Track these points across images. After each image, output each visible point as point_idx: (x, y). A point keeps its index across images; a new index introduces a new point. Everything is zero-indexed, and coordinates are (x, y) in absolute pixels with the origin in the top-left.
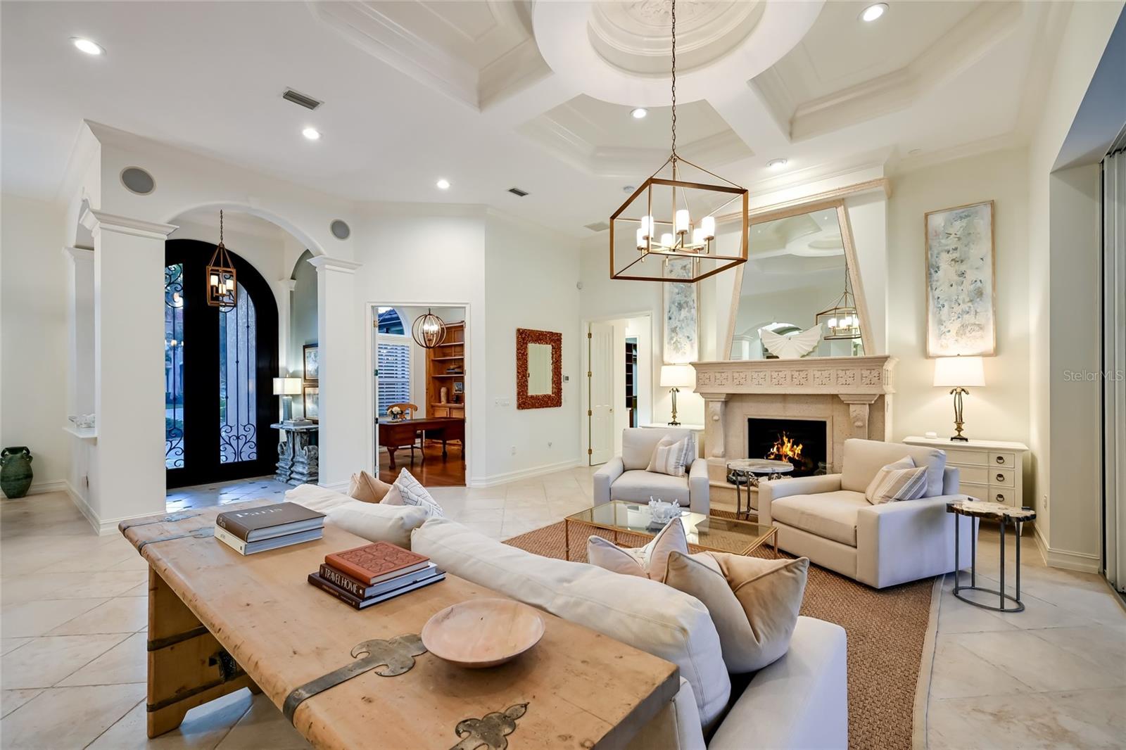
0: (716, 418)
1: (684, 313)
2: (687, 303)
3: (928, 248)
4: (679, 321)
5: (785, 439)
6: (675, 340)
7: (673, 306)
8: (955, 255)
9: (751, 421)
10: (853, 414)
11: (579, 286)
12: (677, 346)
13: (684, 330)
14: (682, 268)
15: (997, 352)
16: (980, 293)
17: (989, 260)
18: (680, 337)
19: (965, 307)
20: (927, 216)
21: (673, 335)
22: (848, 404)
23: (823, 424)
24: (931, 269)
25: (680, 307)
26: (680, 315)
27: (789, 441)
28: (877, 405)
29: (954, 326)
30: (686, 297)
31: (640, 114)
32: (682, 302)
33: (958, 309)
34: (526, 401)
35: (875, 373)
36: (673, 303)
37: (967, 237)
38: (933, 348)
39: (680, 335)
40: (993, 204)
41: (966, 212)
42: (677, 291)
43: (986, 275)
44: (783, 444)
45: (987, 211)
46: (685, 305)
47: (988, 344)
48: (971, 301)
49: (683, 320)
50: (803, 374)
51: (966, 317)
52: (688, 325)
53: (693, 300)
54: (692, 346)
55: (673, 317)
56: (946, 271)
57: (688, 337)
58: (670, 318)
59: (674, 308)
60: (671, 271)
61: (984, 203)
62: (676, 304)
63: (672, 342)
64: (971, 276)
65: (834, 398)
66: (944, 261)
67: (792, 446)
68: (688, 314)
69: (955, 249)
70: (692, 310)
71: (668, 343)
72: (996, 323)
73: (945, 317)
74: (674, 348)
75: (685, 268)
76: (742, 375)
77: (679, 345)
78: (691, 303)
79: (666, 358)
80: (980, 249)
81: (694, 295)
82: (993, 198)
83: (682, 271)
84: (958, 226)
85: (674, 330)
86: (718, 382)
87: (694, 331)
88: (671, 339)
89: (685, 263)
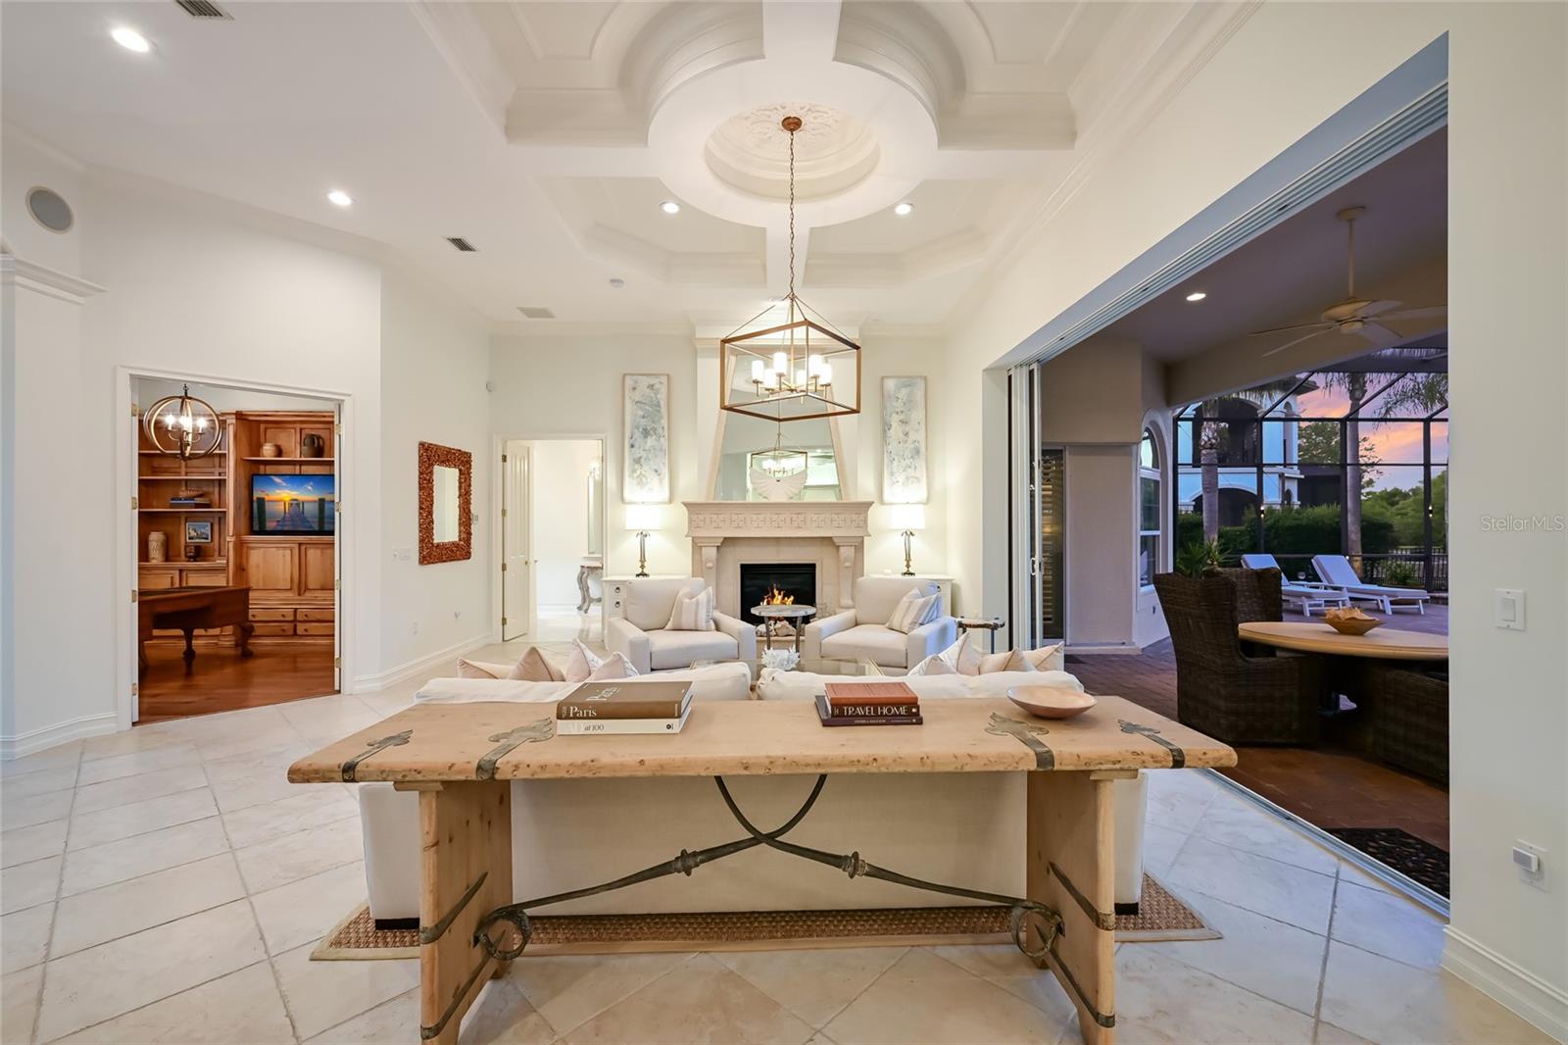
0: (710, 565)
1: (650, 441)
2: (654, 429)
3: (884, 407)
4: (644, 450)
5: (776, 591)
6: (638, 472)
7: (636, 431)
8: (902, 417)
9: (744, 567)
10: (842, 558)
11: (489, 387)
12: (642, 481)
13: (651, 462)
14: (648, 387)
15: (928, 500)
16: (918, 452)
17: (923, 425)
18: (646, 470)
19: (908, 462)
20: (883, 378)
21: (637, 466)
22: (839, 546)
23: (813, 566)
24: (886, 426)
25: (646, 433)
26: (646, 443)
27: (779, 592)
28: (859, 547)
29: (901, 478)
30: (653, 422)
31: (671, 208)
32: (649, 428)
33: (903, 463)
34: (432, 553)
35: (862, 517)
36: (637, 427)
37: (910, 403)
38: (887, 496)
39: (645, 468)
40: (925, 378)
41: (908, 381)
42: (642, 413)
43: (921, 436)
44: (773, 596)
45: (921, 385)
46: (651, 432)
47: (923, 495)
48: (912, 457)
49: (650, 450)
50: (801, 517)
51: (909, 470)
52: (656, 456)
53: (663, 428)
54: (661, 482)
55: (637, 445)
56: (896, 430)
57: (656, 471)
58: (632, 446)
59: (638, 435)
60: (634, 389)
61: (921, 377)
62: (641, 430)
63: (636, 475)
64: (912, 436)
65: (828, 540)
66: (895, 420)
67: (783, 599)
68: (656, 443)
69: (902, 412)
70: (662, 439)
71: (629, 476)
72: (928, 477)
73: (894, 470)
74: (639, 484)
75: (651, 387)
76: (741, 517)
77: (644, 479)
78: (661, 430)
79: (627, 496)
80: (918, 415)
81: (664, 422)
82: (924, 375)
83: (648, 390)
84: (903, 393)
85: (637, 461)
86: (714, 525)
87: (664, 464)
88: (634, 471)
89: (652, 381)
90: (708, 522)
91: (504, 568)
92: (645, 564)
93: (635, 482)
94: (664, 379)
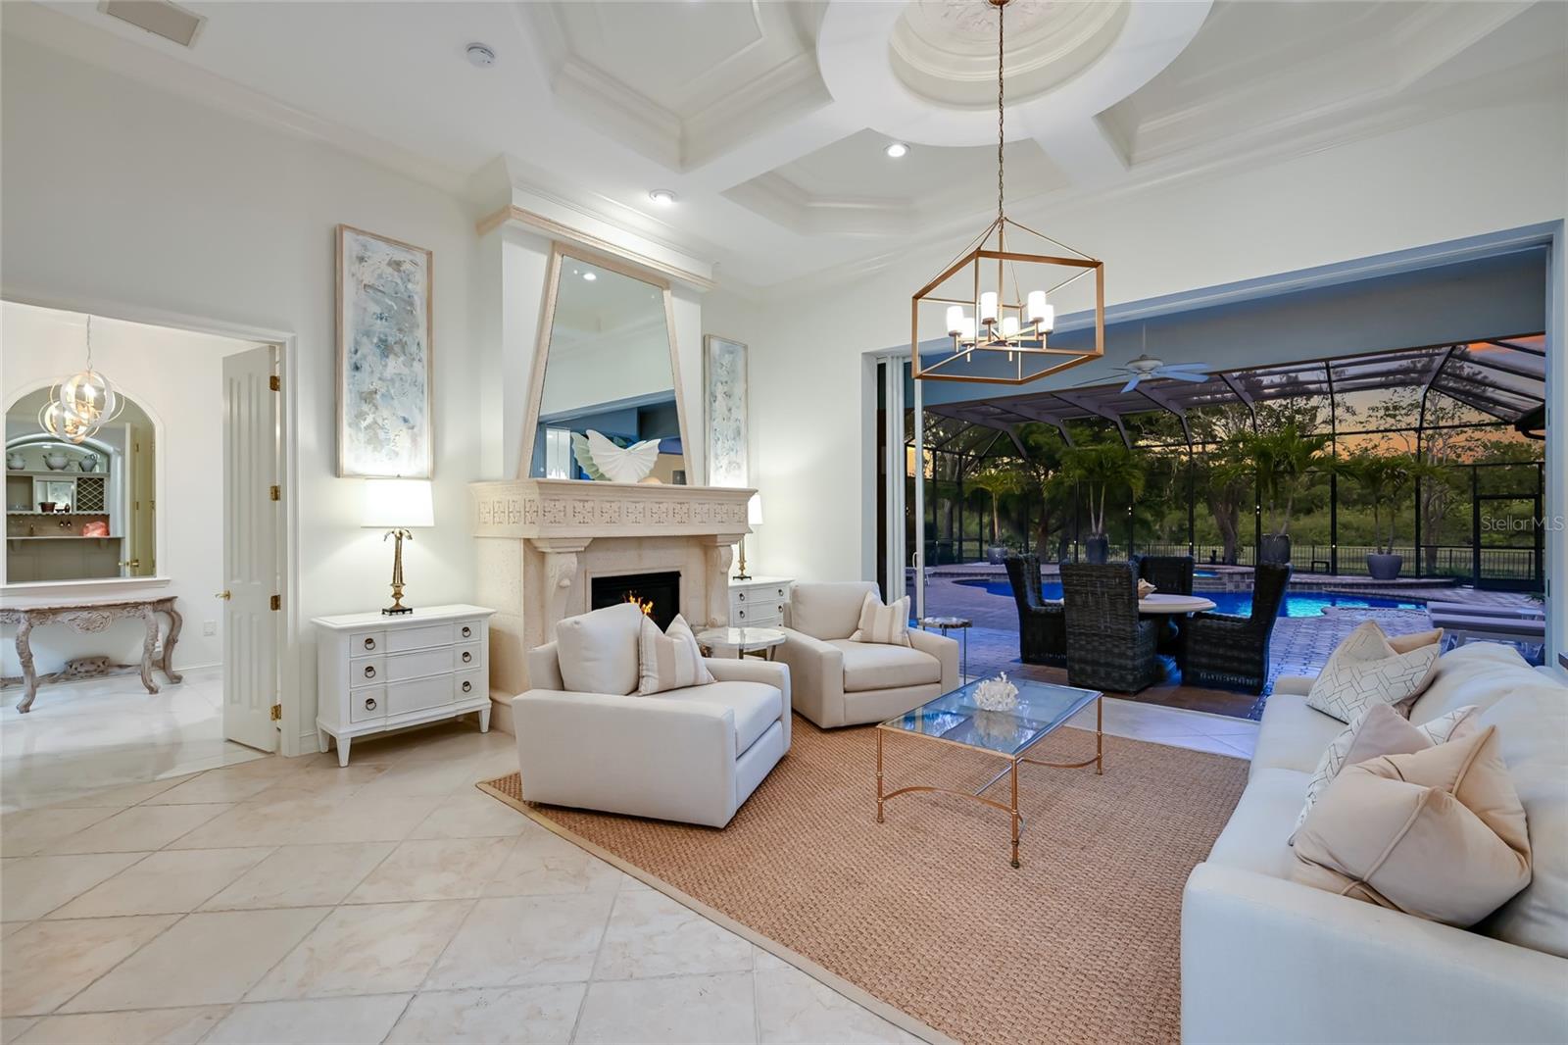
1: (394, 365)
2: (403, 345)
4: (381, 379)
6: (369, 419)
7: (365, 340)
8: (725, 388)
9: (598, 581)
12: (376, 434)
13: (396, 403)
14: (389, 264)
16: (739, 433)
17: (744, 402)
18: (386, 417)
20: (709, 338)
21: (365, 408)
23: (678, 575)
24: (712, 397)
25: (385, 348)
26: (386, 366)
29: (725, 461)
30: (399, 331)
32: (391, 340)
33: (727, 445)
36: (368, 334)
37: (732, 374)
39: (386, 413)
40: (745, 347)
41: (730, 347)
42: (376, 310)
43: (742, 417)
45: (742, 354)
46: (397, 348)
48: (734, 438)
49: (392, 380)
52: (404, 394)
53: (418, 345)
54: (414, 440)
55: (366, 367)
56: (720, 404)
57: (405, 420)
58: (357, 368)
59: (368, 348)
60: (361, 259)
61: (741, 344)
62: (375, 340)
63: (364, 424)
64: (735, 413)
66: (720, 390)
68: (404, 370)
69: (726, 382)
70: (415, 364)
71: (350, 425)
72: (747, 463)
73: (719, 452)
74: (369, 442)
75: (396, 265)
77: (382, 435)
78: (414, 349)
79: (347, 461)
80: (739, 389)
81: (421, 334)
82: (744, 343)
83: (390, 270)
84: (727, 359)
85: (368, 397)
86: (579, 518)
87: (421, 410)
88: (361, 416)
89: (399, 255)
90: (570, 511)
92: (403, 590)
93: (362, 436)
94: (421, 259)
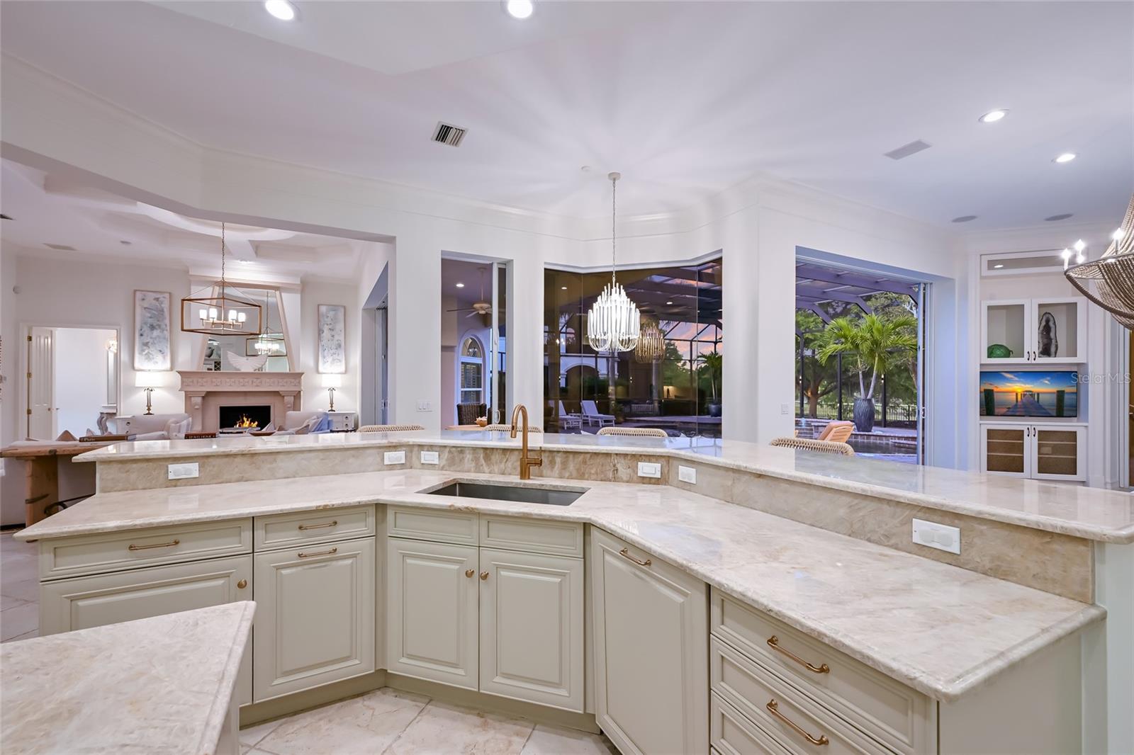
0: (197, 407)
1: (156, 333)
2: (159, 326)
3: (319, 321)
4: (151, 338)
5: (245, 419)
6: (146, 351)
7: (144, 325)
8: (330, 327)
9: (222, 409)
10: (285, 401)
11: (15, 290)
12: (149, 357)
13: (157, 346)
14: (154, 299)
15: (346, 372)
16: (340, 346)
17: (343, 331)
18: (153, 350)
19: (334, 351)
20: (319, 305)
21: (145, 348)
22: (283, 396)
23: (268, 407)
24: (320, 331)
25: (152, 327)
26: (152, 333)
27: (248, 420)
28: (297, 395)
29: (330, 359)
30: (158, 321)
32: (155, 324)
33: (331, 352)
35: (298, 381)
36: (146, 323)
37: (335, 320)
38: (321, 369)
40: (345, 308)
41: (334, 308)
42: (149, 315)
43: (342, 338)
44: (243, 422)
45: (343, 310)
46: (157, 327)
47: (343, 369)
48: (336, 349)
49: (155, 338)
50: (259, 380)
51: (334, 355)
52: (160, 342)
53: (166, 325)
54: (164, 358)
55: (145, 334)
56: (326, 334)
57: (160, 351)
58: (142, 335)
59: (146, 328)
60: (143, 299)
61: (342, 306)
62: (148, 325)
63: (144, 353)
64: (337, 337)
65: (277, 393)
66: (326, 328)
67: (250, 423)
68: (160, 334)
69: (330, 324)
70: (165, 332)
71: (140, 354)
72: (346, 359)
73: (326, 355)
74: (147, 359)
75: (157, 299)
76: (219, 380)
77: (151, 356)
78: (164, 326)
79: (137, 365)
80: (340, 326)
81: (167, 321)
82: (345, 305)
83: (154, 302)
84: (331, 314)
85: (146, 344)
86: (200, 384)
87: (167, 347)
88: (143, 351)
89: (158, 296)
90: (195, 382)
91: (29, 412)
92: (151, 408)
93: (143, 357)
94: (167, 296)
